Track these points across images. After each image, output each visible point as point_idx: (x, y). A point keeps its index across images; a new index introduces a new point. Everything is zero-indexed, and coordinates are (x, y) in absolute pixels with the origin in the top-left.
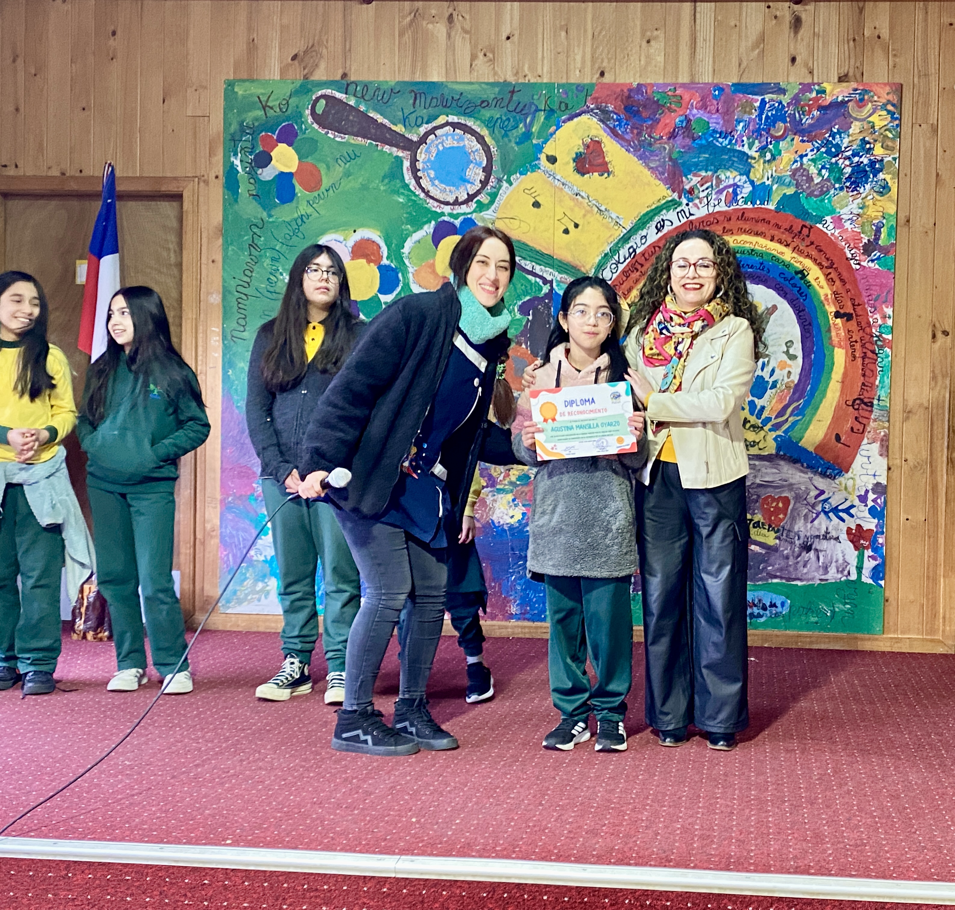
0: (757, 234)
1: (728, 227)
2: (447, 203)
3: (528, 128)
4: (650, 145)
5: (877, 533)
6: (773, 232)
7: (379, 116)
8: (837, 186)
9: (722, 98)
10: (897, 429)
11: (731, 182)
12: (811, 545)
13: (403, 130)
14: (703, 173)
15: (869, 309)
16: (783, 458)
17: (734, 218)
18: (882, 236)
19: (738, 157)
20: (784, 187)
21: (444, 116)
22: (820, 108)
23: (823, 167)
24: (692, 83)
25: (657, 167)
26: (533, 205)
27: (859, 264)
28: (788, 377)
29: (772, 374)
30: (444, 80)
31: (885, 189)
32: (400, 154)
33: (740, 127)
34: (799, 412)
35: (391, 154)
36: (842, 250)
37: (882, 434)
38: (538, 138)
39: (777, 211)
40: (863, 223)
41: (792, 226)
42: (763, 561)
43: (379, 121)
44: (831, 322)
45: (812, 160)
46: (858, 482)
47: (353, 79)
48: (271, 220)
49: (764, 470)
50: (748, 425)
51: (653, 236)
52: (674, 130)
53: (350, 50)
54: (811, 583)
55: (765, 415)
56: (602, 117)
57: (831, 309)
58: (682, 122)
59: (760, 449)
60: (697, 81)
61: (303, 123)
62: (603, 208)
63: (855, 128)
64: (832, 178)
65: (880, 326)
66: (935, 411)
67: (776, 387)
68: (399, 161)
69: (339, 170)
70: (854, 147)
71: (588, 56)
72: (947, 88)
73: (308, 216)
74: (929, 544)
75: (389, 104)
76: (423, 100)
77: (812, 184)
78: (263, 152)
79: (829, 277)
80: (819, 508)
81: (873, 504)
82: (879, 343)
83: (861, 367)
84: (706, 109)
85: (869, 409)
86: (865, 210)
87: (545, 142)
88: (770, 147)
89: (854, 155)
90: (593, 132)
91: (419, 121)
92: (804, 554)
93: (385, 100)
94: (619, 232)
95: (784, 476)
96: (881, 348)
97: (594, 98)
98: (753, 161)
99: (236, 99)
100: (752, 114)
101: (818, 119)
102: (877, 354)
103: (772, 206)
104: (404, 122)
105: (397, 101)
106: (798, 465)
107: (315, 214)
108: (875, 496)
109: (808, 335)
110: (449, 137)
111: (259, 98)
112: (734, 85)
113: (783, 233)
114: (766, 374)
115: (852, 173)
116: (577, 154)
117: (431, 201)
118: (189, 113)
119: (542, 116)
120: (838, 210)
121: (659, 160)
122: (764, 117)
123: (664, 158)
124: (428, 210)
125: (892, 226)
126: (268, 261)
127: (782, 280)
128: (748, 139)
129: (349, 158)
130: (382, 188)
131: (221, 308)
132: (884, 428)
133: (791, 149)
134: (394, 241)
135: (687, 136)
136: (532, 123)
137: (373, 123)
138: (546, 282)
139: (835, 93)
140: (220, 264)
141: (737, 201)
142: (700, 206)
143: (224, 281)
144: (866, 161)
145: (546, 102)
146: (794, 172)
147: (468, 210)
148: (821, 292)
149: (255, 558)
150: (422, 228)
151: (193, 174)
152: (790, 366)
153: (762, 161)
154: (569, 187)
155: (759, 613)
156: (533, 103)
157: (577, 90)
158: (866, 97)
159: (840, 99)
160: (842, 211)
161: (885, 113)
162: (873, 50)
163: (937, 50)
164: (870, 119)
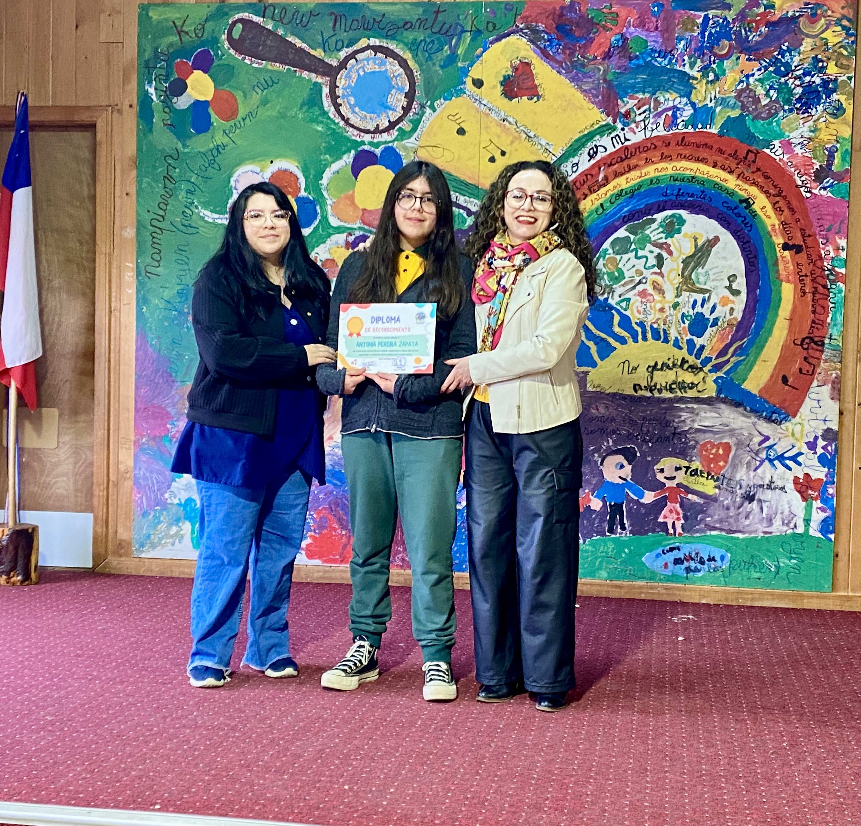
0: (698, 160)
1: (666, 153)
2: (367, 132)
3: (454, 50)
4: (583, 65)
5: (826, 483)
6: (715, 158)
7: (297, 40)
8: (786, 107)
9: (662, 14)
10: (850, 370)
11: (671, 104)
12: (754, 495)
13: (323, 54)
14: (640, 96)
15: (821, 240)
16: (724, 401)
17: (673, 143)
18: (836, 161)
19: (678, 78)
20: (727, 110)
21: (366, 39)
22: (768, 24)
23: (771, 88)
25: (590, 90)
26: (458, 132)
27: (810, 192)
28: (731, 314)
29: (712, 312)
31: (838, 111)
32: (320, 80)
33: (681, 45)
34: (740, 351)
35: (310, 80)
36: (791, 177)
37: (834, 375)
38: (463, 61)
39: (721, 135)
40: (815, 147)
41: (736, 151)
42: (701, 512)
43: (298, 45)
44: (779, 254)
45: (759, 80)
46: (807, 428)
47: (270, 2)
48: (186, 151)
49: (703, 414)
50: (686, 366)
51: (585, 163)
52: (610, 49)
54: (753, 535)
55: (705, 354)
56: (532, 37)
57: (779, 240)
58: (618, 41)
59: (699, 392)
61: (219, 48)
62: (531, 134)
63: (807, 45)
64: (781, 99)
65: (833, 259)
67: (717, 324)
68: (318, 87)
69: (256, 97)
70: (806, 65)
73: (224, 147)
75: (308, 27)
76: (343, 21)
77: (759, 106)
78: (178, 78)
79: (777, 206)
80: (763, 455)
81: (823, 451)
82: (831, 277)
83: (811, 303)
84: (644, 26)
85: (820, 348)
86: (817, 133)
87: (471, 65)
88: (714, 66)
89: (805, 74)
90: (522, 54)
91: (340, 44)
92: (746, 504)
93: (304, 23)
95: (725, 420)
96: (833, 282)
97: (524, 17)
98: (695, 82)
99: (151, 24)
100: (694, 31)
101: (767, 36)
102: (828, 289)
103: (714, 130)
104: (324, 45)
105: (316, 23)
106: (741, 409)
107: (232, 145)
108: (825, 443)
109: (753, 268)
110: (371, 62)
111: (174, 23)
113: (727, 159)
114: (706, 311)
115: (803, 93)
116: (504, 77)
117: (351, 129)
118: (103, 38)
119: (468, 37)
120: (787, 134)
121: (592, 83)
122: (707, 34)
123: (598, 80)
124: (348, 139)
125: (847, 150)
126: (183, 193)
127: (725, 210)
128: (690, 58)
129: (267, 86)
130: (300, 116)
131: (135, 242)
132: (835, 369)
133: (737, 68)
134: (312, 172)
135: (624, 56)
136: (457, 44)
137: (292, 49)
138: (469, 213)
139: (785, 7)
140: (135, 197)
141: (677, 125)
142: (636, 130)
143: (138, 214)
144: (818, 81)
145: (473, 22)
146: (740, 94)
147: (389, 139)
148: (768, 223)
149: (169, 501)
150: (341, 158)
151: (106, 104)
152: (733, 302)
153: (704, 81)
154: (496, 112)
155: (696, 567)
156: (457, 24)
157: (506, 9)
158: (819, 12)
159: (790, 14)
160: (792, 135)
161: (839, 28)
164: (823, 36)
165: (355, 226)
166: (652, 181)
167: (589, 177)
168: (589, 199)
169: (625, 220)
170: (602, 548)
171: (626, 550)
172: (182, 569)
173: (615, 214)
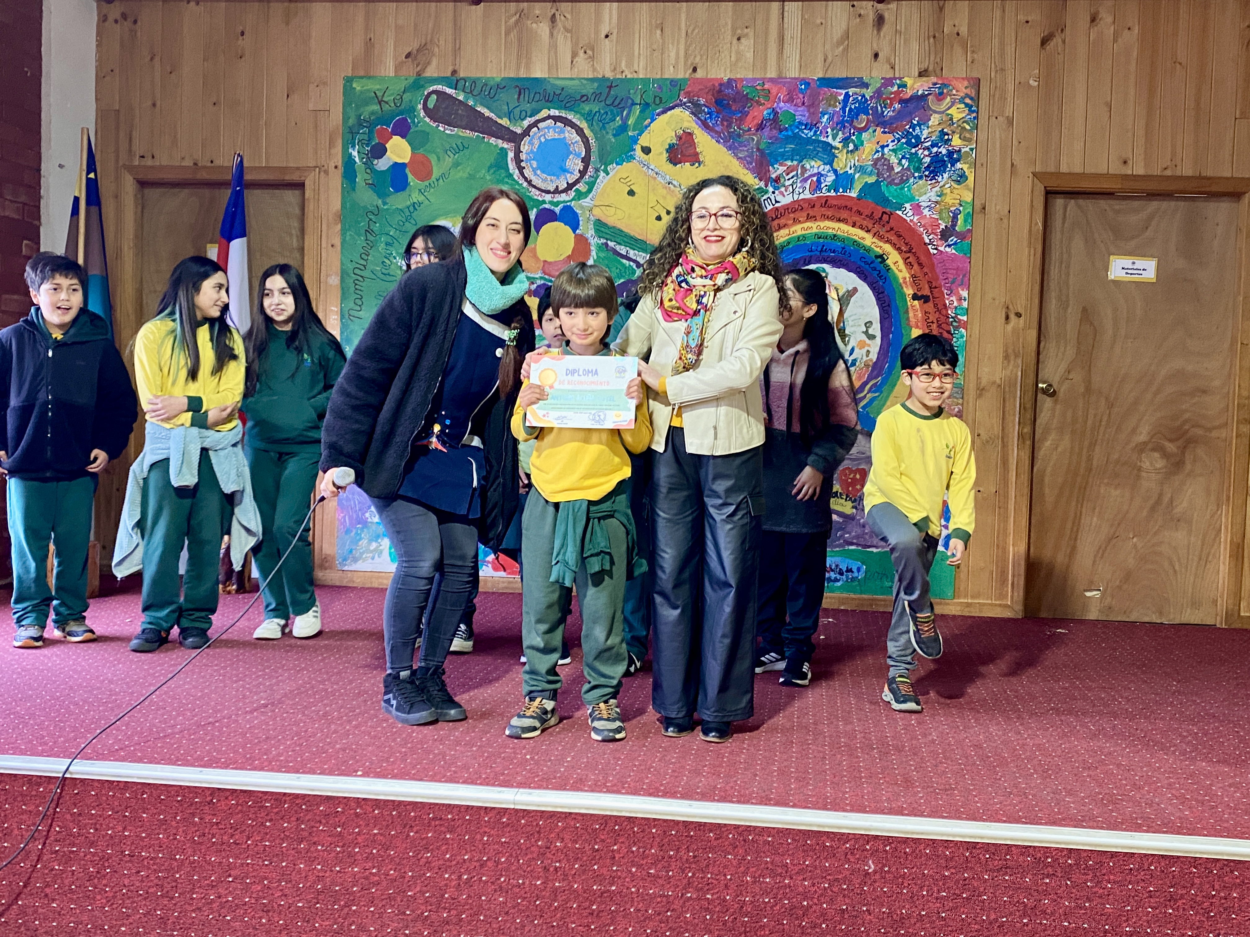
0: (839, 220)
1: (812, 214)
2: (548, 192)
3: (625, 121)
4: (739, 136)
6: (856, 218)
7: (486, 110)
8: (916, 174)
9: (808, 92)
10: (971, 404)
11: (816, 171)
13: (508, 123)
14: (789, 163)
15: (945, 291)
17: (818, 205)
18: (959, 222)
19: (822, 148)
20: (865, 176)
21: (546, 110)
22: (901, 101)
23: (903, 157)
24: (780, 78)
25: (745, 157)
26: (628, 193)
27: (936, 249)
28: (867, 356)
29: (851, 354)
30: (547, 76)
31: (961, 178)
32: (505, 145)
33: (825, 119)
34: (875, 389)
35: (497, 146)
36: (920, 236)
37: (957, 410)
38: (633, 131)
39: (859, 198)
40: (941, 210)
41: (873, 213)
42: (841, 529)
43: (486, 115)
44: (909, 304)
45: (893, 150)
47: (462, 74)
48: (385, 207)
52: (762, 122)
53: (459, 48)
56: (694, 110)
57: (909, 292)
58: (770, 114)
60: (784, 75)
61: (415, 116)
63: (934, 120)
64: (912, 167)
65: (956, 308)
66: (1007, 389)
67: (855, 364)
68: (504, 152)
69: (449, 161)
70: (934, 138)
71: (682, 53)
72: (1022, 81)
73: (420, 204)
74: (999, 514)
75: (496, 98)
76: (527, 94)
77: (893, 173)
78: (379, 143)
79: (908, 261)
84: (793, 101)
86: (943, 198)
87: (640, 134)
88: (854, 138)
89: (932, 146)
90: (686, 125)
91: (524, 113)
93: (492, 95)
95: (862, 450)
96: (956, 328)
97: (687, 92)
98: (837, 151)
99: (354, 94)
100: (836, 106)
101: (899, 112)
103: (854, 194)
104: (509, 115)
105: (503, 95)
107: (426, 203)
109: (887, 316)
110: (551, 130)
111: (375, 93)
112: (819, 79)
113: (864, 219)
115: (931, 163)
116: (670, 145)
117: (533, 190)
118: (311, 107)
119: (637, 110)
120: (917, 198)
121: (747, 151)
122: (847, 109)
123: (752, 148)
125: (969, 213)
126: (383, 245)
127: (863, 264)
128: (833, 130)
129: (458, 150)
130: (488, 178)
131: (340, 289)
132: (958, 404)
133: (873, 139)
135: (775, 128)
136: (628, 115)
137: (481, 117)
138: (639, 265)
139: (915, 86)
140: (339, 248)
141: (821, 189)
142: (785, 194)
143: (342, 264)
144: (944, 151)
145: (642, 96)
146: (876, 162)
147: (567, 198)
148: (900, 276)
149: (369, 520)
151: (314, 165)
152: (869, 345)
153: (845, 151)
154: (662, 176)
155: (836, 578)
156: (628, 98)
157: (671, 84)
158: (945, 91)
159: (920, 93)
160: (921, 199)
161: (963, 106)
162: (952, 47)
163: (1014, 45)
164: (949, 112)
165: (537, 276)
166: (799, 238)
172: (380, 580)
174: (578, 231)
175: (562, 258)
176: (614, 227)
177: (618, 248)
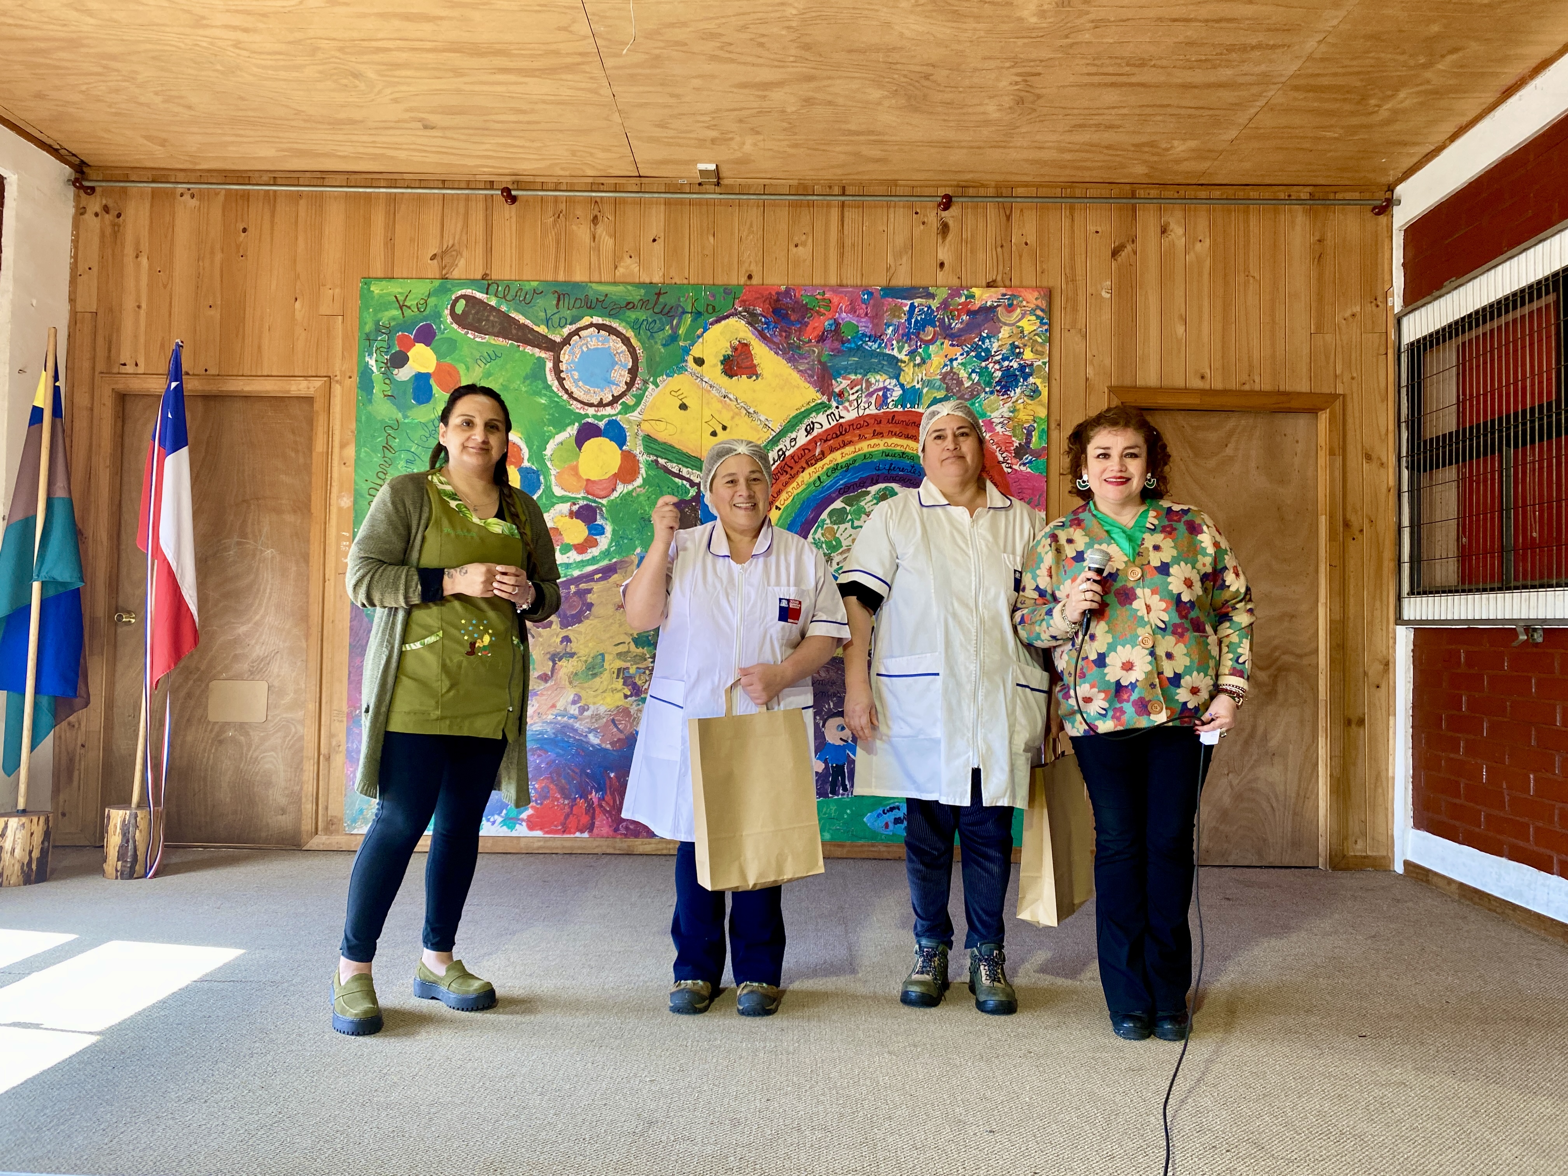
0: (908, 437)
1: (878, 429)
2: (591, 405)
3: (675, 330)
4: (799, 347)
7: (521, 316)
8: (987, 389)
9: (872, 302)
11: (881, 385)
13: (546, 330)
14: (853, 377)
17: (884, 421)
18: (1034, 439)
19: (887, 361)
20: (934, 391)
21: (589, 317)
22: (969, 313)
23: (973, 371)
24: (841, 286)
25: (805, 370)
26: (680, 407)
27: (1010, 467)
30: (588, 280)
31: (1035, 392)
32: (543, 355)
33: (890, 330)
35: (533, 355)
36: (993, 454)
38: (685, 340)
40: (1015, 427)
43: (521, 322)
45: (962, 364)
47: (494, 276)
48: (406, 421)
51: (802, 439)
52: (823, 333)
53: (491, 250)
56: (750, 319)
58: (831, 325)
60: (845, 284)
61: (441, 322)
62: (751, 411)
63: (1005, 332)
64: (982, 382)
68: (541, 362)
69: (479, 371)
70: (1004, 351)
71: (735, 260)
72: (1093, 294)
75: (532, 304)
76: (567, 300)
77: (962, 388)
78: (400, 352)
84: (855, 312)
86: (1016, 414)
87: (692, 344)
88: (920, 350)
89: (1003, 359)
90: (741, 335)
91: (563, 321)
93: (527, 300)
94: (768, 435)
97: (742, 301)
98: (903, 365)
99: (373, 298)
100: (901, 318)
101: (968, 324)
104: (547, 322)
105: (540, 302)
110: (594, 339)
111: (396, 297)
112: (882, 289)
115: (1003, 377)
116: (724, 356)
117: (575, 402)
118: (322, 310)
119: (688, 318)
120: (989, 414)
121: (808, 363)
122: (913, 321)
123: (813, 361)
124: (572, 412)
125: (1043, 430)
128: (898, 342)
129: (490, 359)
130: (524, 389)
131: (352, 512)
133: (941, 353)
134: (536, 443)
135: (837, 340)
136: (678, 324)
137: (515, 324)
138: (692, 484)
139: (984, 298)
140: (353, 466)
141: (887, 404)
142: (850, 409)
143: (356, 483)
144: (1016, 365)
145: (693, 304)
146: (944, 376)
147: (613, 412)
150: (565, 430)
151: (325, 374)
153: (912, 364)
154: (717, 389)
156: (680, 306)
157: (724, 292)
158: (1015, 302)
159: (989, 304)
160: (993, 415)
161: (1034, 318)
162: (1021, 257)
163: (1084, 256)
164: (1019, 324)
165: (579, 496)
166: (865, 456)
167: (806, 451)
168: (807, 472)
169: (841, 492)
170: (824, 810)
171: (848, 811)
173: (832, 486)
174: (624, 448)
175: (607, 477)
176: (665, 443)
177: (669, 465)
